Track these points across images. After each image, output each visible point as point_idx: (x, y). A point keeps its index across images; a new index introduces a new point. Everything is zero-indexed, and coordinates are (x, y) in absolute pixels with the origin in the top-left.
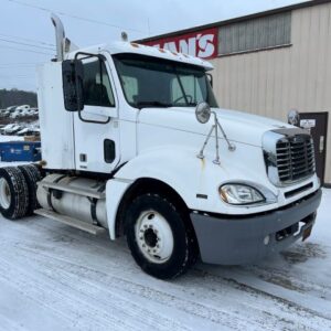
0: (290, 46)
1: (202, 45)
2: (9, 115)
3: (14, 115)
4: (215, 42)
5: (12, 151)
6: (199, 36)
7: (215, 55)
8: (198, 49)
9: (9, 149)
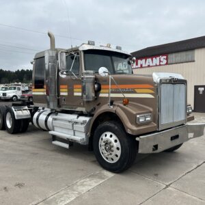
0: (194, 61)
4: (167, 59)
6: (160, 56)
7: (167, 64)
8: (160, 61)
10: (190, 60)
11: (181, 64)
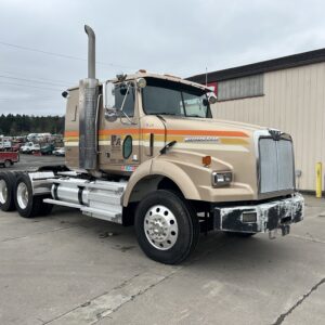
0: (263, 95)
10: (256, 93)
11: (241, 101)
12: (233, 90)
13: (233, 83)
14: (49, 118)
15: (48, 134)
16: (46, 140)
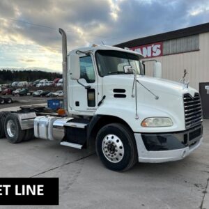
0: (198, 50)
1: (154, 50)
2: (35, 85)
3: (39, 85)
4: (161, 49)
5: (54, 104)
6: (153, 45)
7: (161, 55)
8: (152, 52)
9: (52, 104)
10: (193, 49)
11: (181, 55)
12: (175, 47)
13: (175, 42)
14: (25, 71)
15: (26, 82)
16: (25, 86)
